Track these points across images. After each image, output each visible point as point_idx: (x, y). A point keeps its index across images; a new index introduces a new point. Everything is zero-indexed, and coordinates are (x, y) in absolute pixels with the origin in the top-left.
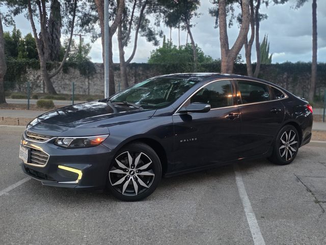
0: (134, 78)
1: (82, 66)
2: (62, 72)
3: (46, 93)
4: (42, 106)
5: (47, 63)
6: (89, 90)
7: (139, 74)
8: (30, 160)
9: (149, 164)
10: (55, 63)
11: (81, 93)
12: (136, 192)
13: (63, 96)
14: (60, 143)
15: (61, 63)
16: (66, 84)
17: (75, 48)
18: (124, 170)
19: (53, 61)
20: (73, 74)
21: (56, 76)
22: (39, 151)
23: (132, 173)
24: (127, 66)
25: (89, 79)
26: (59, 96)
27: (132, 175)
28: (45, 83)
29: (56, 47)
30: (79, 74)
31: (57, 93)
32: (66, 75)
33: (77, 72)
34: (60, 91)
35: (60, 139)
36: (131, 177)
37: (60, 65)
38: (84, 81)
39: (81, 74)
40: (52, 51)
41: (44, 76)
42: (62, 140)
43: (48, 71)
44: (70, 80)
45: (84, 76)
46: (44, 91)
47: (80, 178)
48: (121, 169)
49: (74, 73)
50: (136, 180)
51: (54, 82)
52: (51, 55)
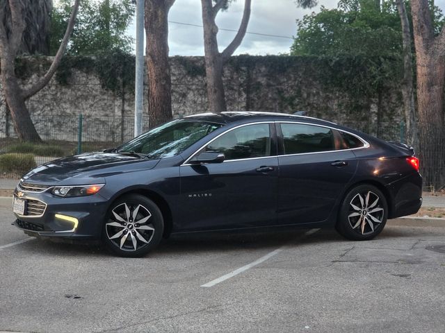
0: (245, 96)
1: (107, 66)
2: (55, 82)
3: (12, 139)
4: (10, 170)
5: (17, 60)
6: (123, 130)
7: (259, 84)
8: (26, 213)
9: (149, 217)
10: (37, 58)
11: (103, 139)
12: (135, 247)
13: (57, 147)
14: (57, 192)
15: (54, 60)
16: (63, 115)
17: (92, 13)
18: (122, 223)
19: (32, 52)
20: (81, 88)
21: (40, 93)
22: (36, 202)
23: (130, 226)
24: (225, 63)
25: (124, 100)
26: (46, 147)
27: (131, 228)
28: (12, 113)
29: (39, 12)
30: (98, 87)
31: (42, 137)
32: (63, 90)
33: (94, 83)
34: (47, 134)
35: (57, 189)
36: (130, 232)
37: (50, 64)
38: (111, 107)
39: (103, 86)
40: (29, 24)
41: (10, 95)
42: (59, 189)
43: (19, 82)
44: (75, 103)
45: (111, 92)
46: (7, 134)
47: (76, 226)
48: (119, 222)
49: (86, 84)
50: (135, 234)
51: (34, 110)
52: (26, 35)
